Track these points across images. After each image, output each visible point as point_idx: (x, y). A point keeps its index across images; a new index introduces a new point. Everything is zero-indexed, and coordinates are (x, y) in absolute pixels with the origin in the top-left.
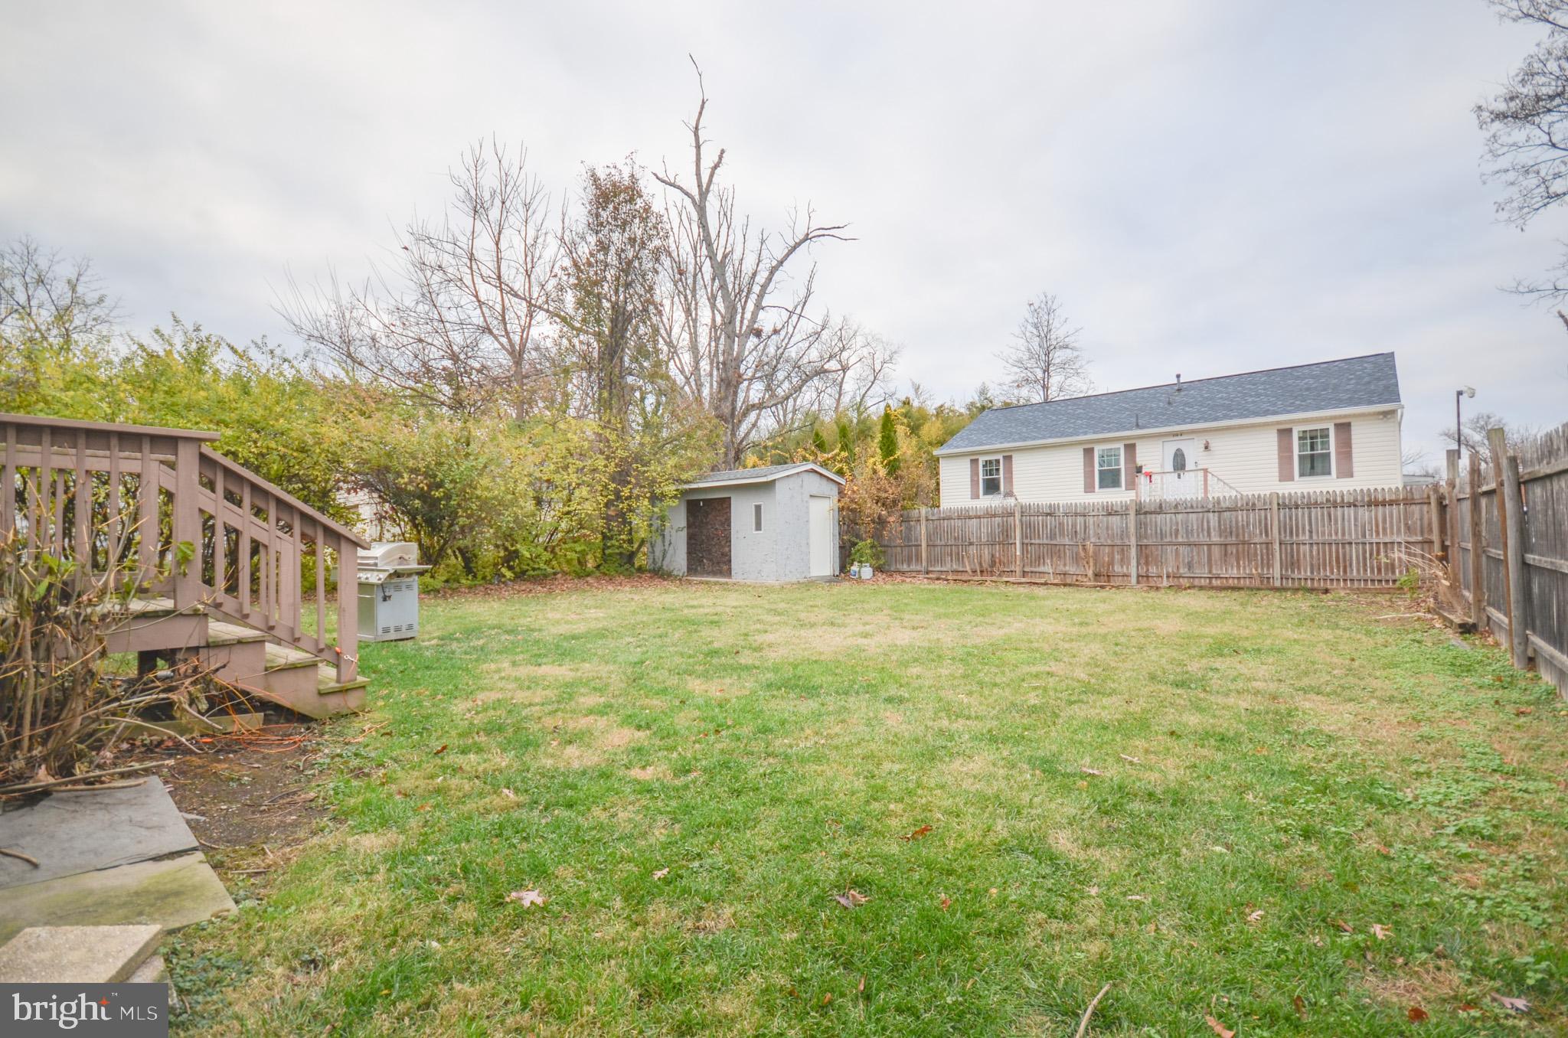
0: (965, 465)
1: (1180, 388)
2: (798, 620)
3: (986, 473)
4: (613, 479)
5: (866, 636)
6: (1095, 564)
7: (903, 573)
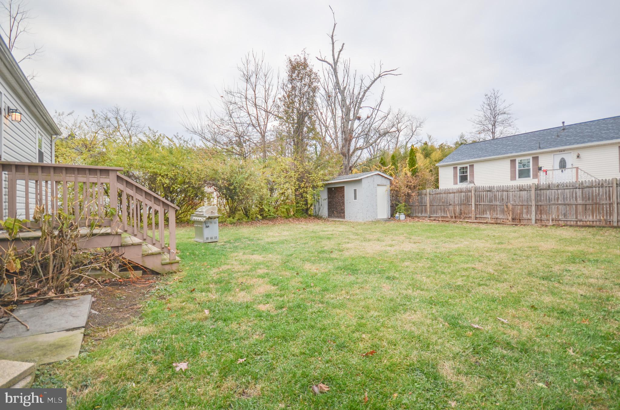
0: (451, 170)
1: (564, 128)
2: (365, 238)
3: (461, 173)
4: (298, 180)
5: (391, 246)
6: (513, 214)
7: (419, 217)
